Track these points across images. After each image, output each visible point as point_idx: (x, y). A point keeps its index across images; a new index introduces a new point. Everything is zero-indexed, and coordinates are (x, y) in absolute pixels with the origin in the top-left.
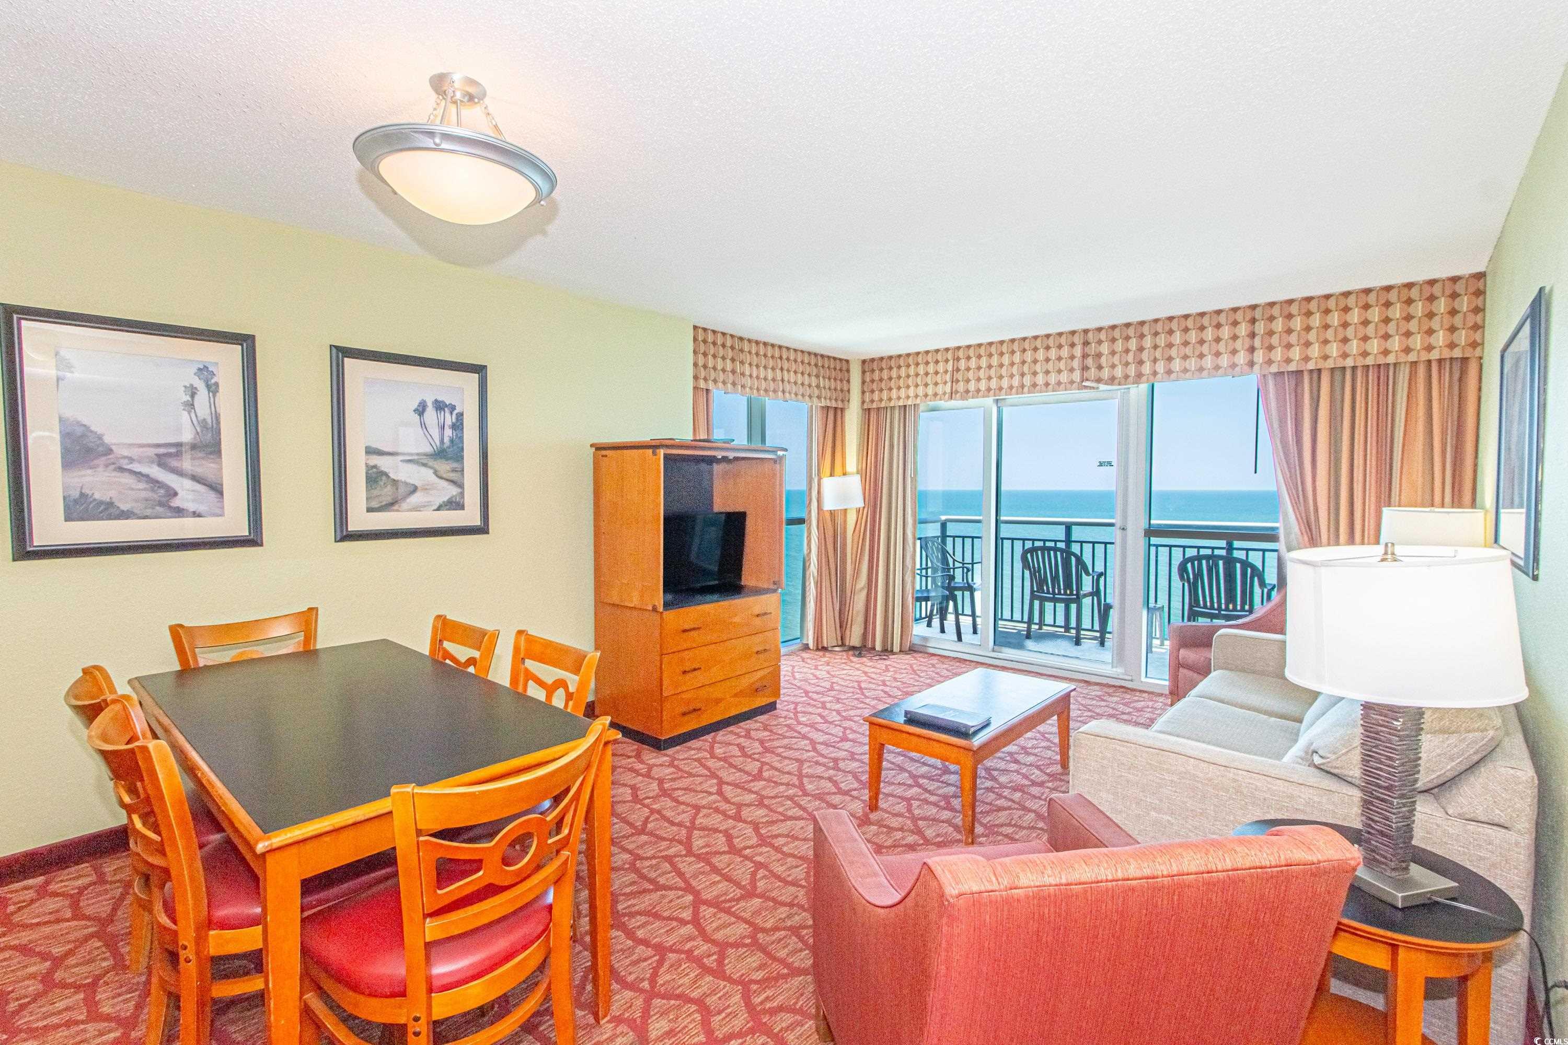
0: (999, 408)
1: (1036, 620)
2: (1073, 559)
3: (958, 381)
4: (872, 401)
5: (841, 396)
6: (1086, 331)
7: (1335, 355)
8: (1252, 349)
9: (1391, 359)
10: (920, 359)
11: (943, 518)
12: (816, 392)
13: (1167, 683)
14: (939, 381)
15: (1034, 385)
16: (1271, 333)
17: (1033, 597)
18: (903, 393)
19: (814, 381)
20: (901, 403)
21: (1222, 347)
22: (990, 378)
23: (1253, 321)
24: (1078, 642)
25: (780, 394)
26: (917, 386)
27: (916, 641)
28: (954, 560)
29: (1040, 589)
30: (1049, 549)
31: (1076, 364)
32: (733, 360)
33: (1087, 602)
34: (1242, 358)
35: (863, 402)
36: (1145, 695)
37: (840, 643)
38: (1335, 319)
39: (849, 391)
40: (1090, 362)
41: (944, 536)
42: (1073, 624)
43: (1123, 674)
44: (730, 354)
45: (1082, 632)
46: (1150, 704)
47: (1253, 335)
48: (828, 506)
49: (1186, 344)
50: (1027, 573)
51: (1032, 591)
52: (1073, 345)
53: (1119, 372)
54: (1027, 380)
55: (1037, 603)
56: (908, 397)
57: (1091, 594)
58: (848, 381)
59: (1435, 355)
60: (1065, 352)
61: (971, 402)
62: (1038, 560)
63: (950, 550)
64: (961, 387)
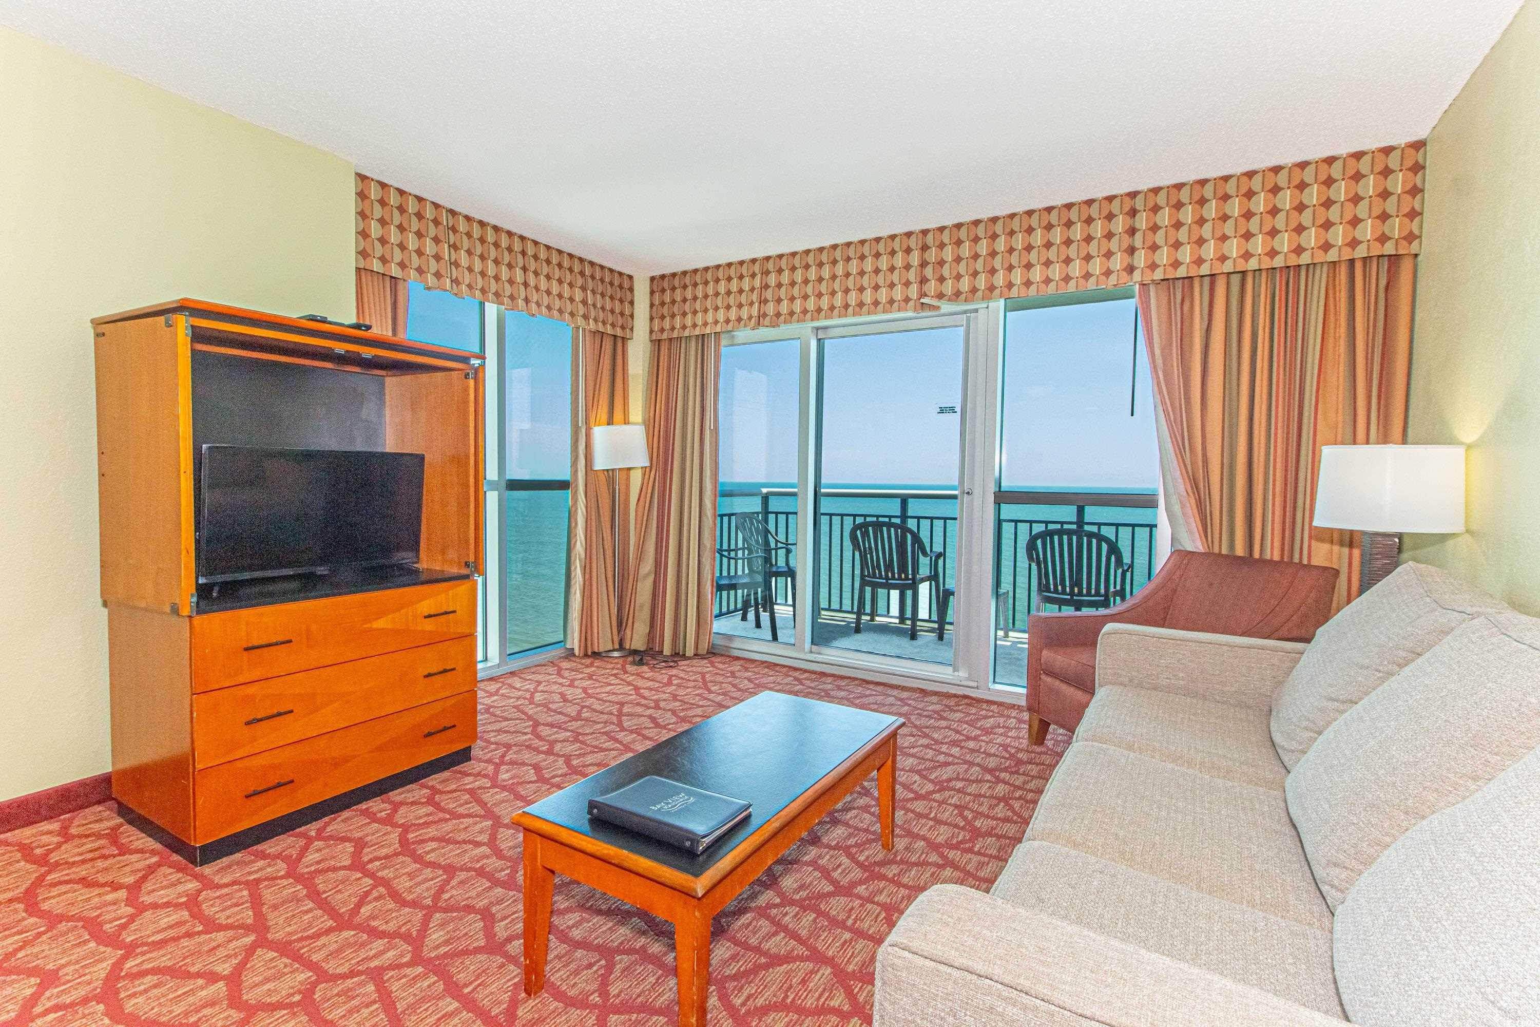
0: (819, 340)
1: (868, 609)
2: (909, 536)
3: (766, 301)
4: (662, 330)
5: (620, 321)
6: (925, 232)
7: (1235, 256)
8: (1132, 250)
9: (1305, 259)
10: (720, 274)
12: (582, 309)
13: (1024, 691)
14: (744, 302)
15: (861, 305)
16: (1155, 228)
17: (864, 583)
18: (699, 318)
19: (578, 295)
20: (697, 332)
21: (1093, 248)
22: (806, 297)
23: (1133, 212)
24: (913, 637)
25: (521, 302)
26: (717, 309)
27: (719, 641)
28: (777, 541)
29: (872, 573)
30: (884, 524)
31: (912, 275)
32: (437, 240)
33: (924, 589)
34: (1118, 262)
35: (651, 332)
36: (994, 707)
37: (617, 646)
38: (1235, 207)
39: (632, 316)
40: (929, 272)
41: (766, 512)
42: (908, 614)
43: (968, 679)
45: (919, 623)
46: (1002, 720)
47: (1132, 231)
48: (600, 464)
49: (1049, 245)
50: (857, 555)
51: (862, 576)
52: (908, 251)
53: (965, 285)
54: (852, 298)
55: (868, 590)
56: (706, 324)
57: (929, 578)
58: (632, 303)
59: (1361, 252)
60: (899, 260)
61: (785, 330)
62: (868, 538)
63: (773, 530)
64: (770, 308)
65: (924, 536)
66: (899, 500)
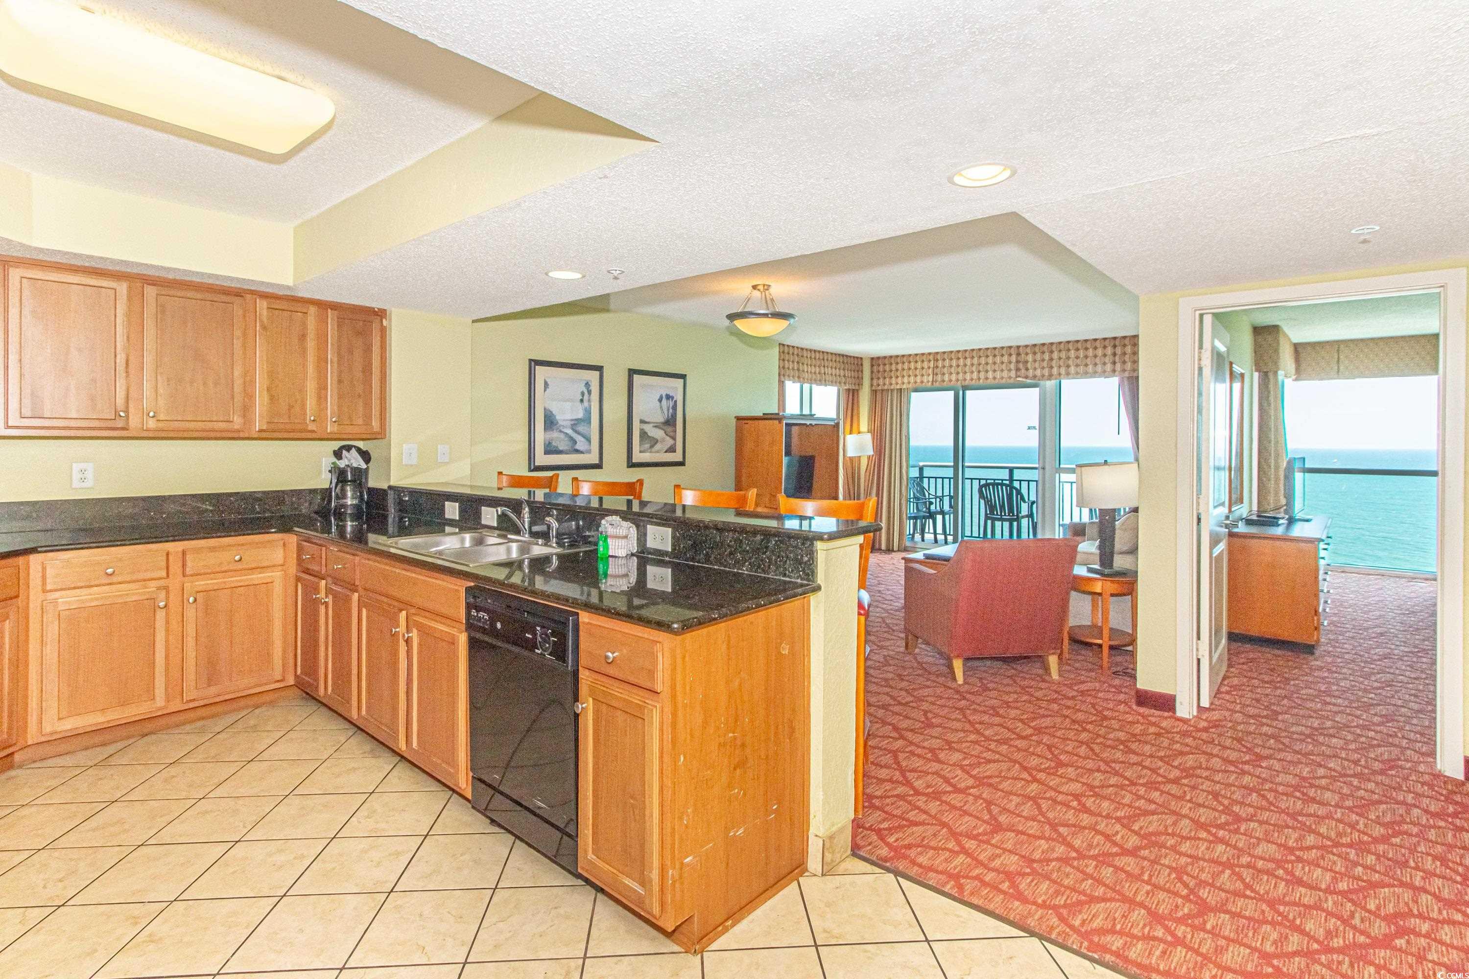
2: (1015, 491)
3: (937, 374)
4: (878, 385)
5: (857, 381)
6: (1018, 347)
10: (911, 359)
11: (921, 464)
12: (844, 380)
14: (924, 374)
17: (987, 518)
18: (899, 380)
19: (842, 373)
20: (898, 387)
21: (1097, 360)
22: (958, 373)
23: (1115, 346)
25: (818, 382)
26: (909, 376)
28: (929, 494)
29: (992, 512)
30: (998, 484)
31: (1012, 366)
32: (798, 363)
33: (1024, 522)
34: (1109, 367)
35: (872, 385)
39: (862, 378)
40: (1021, 366)
41: (921, 477)
44: (796, 359)
48: (850, 454)
49: (1077, 357)
50: (982, 502)
51: (986, 514)
52: (1010, 355)
53: (1038, 372)
55: (989, 522)
56: (903, 383)
57: (1027, 516)
58: (862, 372)
60: (1005, 359)
62: (989, 492)
64: (939, 377)
65: (1024, 491)
66: (1008, 470)
